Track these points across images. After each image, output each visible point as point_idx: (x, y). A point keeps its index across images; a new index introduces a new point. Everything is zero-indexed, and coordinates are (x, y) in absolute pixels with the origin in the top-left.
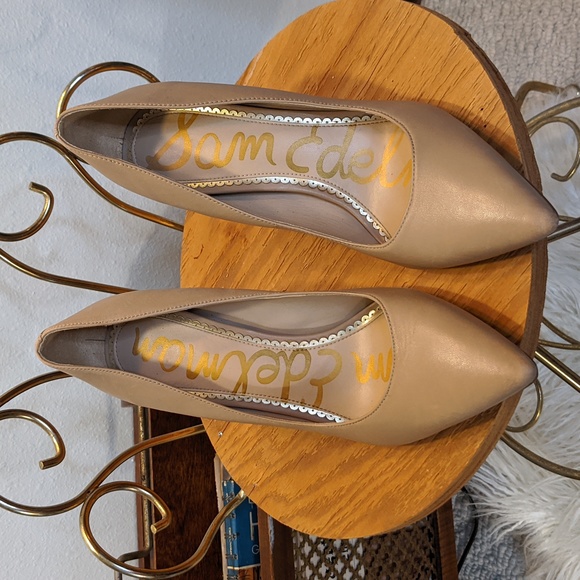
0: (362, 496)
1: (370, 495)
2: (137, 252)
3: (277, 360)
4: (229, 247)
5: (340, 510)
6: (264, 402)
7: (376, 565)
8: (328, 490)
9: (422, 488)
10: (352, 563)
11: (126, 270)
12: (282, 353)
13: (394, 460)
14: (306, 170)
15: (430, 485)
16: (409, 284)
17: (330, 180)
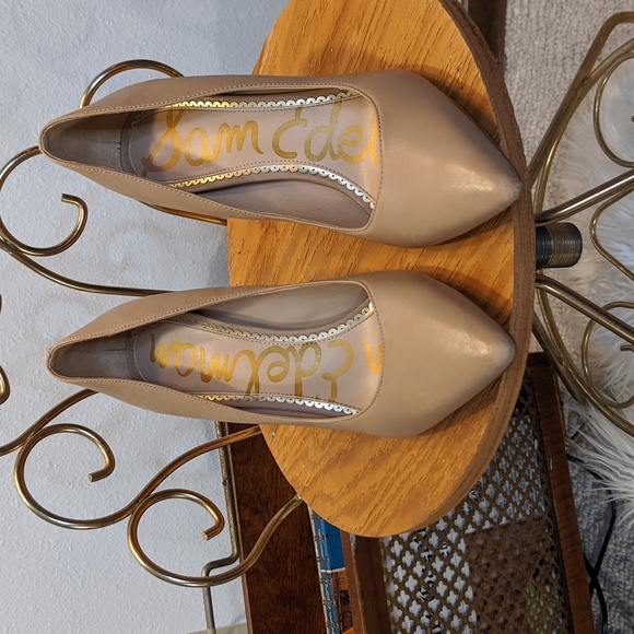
0: (392, 491)
1: (399, 489)
2: (215, 249)
3: (286, 356)
4: (264, 238)
5: (376, 507)
6: (278, 400)
7: (484, 561)
8: (364, 487)
9: (441, 479)
10: (453, 561)
11: (206, 268)
12: (291, 348)
13: (415, 452)
14: (294, 155)
15: (448, 476)
16: (412, 265)
17: (320, 163)
